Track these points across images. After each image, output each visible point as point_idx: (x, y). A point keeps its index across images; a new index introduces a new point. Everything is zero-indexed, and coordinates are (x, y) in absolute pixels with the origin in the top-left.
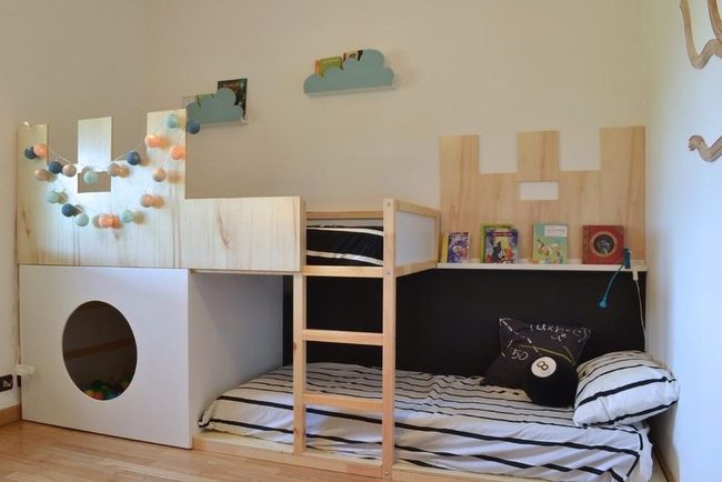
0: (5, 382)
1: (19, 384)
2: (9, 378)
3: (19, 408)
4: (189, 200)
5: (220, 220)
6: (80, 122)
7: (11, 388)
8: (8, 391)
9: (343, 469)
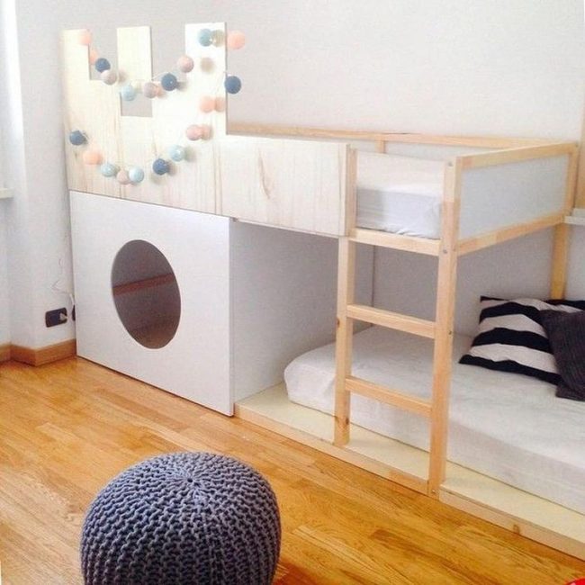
0: (61, 315)
1: (74, 318)
2: (64, 311)
3: (73, 343)
4: (229, 136)
5: (261, 163)
6: (118, 29)
7: (65, 321)
8: (63, 325)
9: (386, 475)
